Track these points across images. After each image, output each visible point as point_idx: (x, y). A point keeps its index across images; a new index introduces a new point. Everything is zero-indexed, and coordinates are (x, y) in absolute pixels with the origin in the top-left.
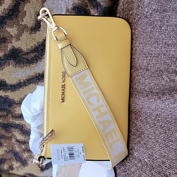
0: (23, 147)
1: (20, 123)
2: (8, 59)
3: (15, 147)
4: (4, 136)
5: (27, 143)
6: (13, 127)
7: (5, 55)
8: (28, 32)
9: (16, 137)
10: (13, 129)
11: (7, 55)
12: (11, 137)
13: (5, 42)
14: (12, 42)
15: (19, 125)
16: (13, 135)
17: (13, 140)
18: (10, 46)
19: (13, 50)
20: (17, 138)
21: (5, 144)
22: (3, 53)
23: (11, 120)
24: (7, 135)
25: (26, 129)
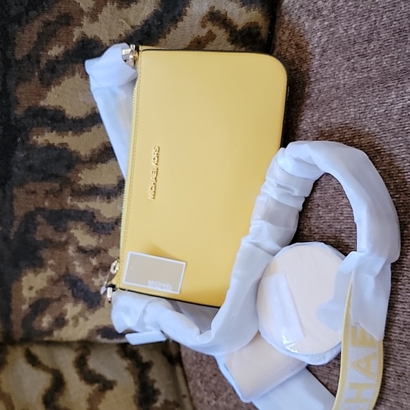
0: (94, 262)
1: (87, 206)
2: (73, 62)
3: (74, 265)
4: (51, 241)
5: (102, 251)
6: (73, 218)
7: (66, 53)
8: (116, 4)
9: (78, 243)
10: (71, 224)
11: (71, 52)
12: (66, 243)
13: (68, 24)
14: (81, 25)
15: (85, 212)
16: (71, 237)
17: (71, 250)
18: (77, 33)
19: (83, 41)
20: (81, 244)
21: (51, 262)
22: (63, 48)
23: (69, 201)
24: (57, 238)
25: (100, 220)
